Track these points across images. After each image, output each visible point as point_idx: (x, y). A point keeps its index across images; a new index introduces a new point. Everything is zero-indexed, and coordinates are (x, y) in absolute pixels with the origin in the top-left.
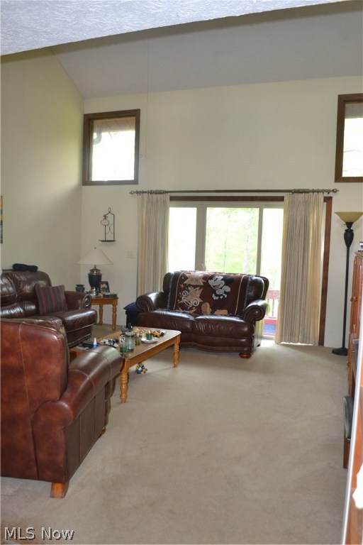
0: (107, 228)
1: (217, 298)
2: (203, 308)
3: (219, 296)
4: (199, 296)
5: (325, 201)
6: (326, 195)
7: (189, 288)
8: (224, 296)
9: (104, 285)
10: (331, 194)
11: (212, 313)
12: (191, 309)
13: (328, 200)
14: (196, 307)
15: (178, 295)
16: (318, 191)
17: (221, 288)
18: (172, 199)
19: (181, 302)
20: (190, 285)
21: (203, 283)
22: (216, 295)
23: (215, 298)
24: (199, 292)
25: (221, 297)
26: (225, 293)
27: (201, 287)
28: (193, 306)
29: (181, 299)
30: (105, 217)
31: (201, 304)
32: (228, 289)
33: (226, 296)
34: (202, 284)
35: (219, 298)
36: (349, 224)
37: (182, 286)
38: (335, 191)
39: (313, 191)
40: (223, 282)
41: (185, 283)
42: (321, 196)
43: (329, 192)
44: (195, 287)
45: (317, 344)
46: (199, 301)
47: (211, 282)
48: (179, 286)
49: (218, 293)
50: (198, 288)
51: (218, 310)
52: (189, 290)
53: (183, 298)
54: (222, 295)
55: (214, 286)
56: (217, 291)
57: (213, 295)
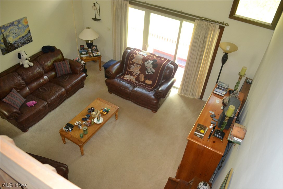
0: (96, 11)
1: (148, 74)
2: (140, 77)
3: (149, 73)
4: (139, 69)
5: (219, 28)
6: (221, 25)
7: (134, 64)
8: (151, 74)
9: (95, 47)
10: (224, 26)
11: (144, 81)
12: (134, 76)
13: (222, 28)
14: (137, 75)
15: (129, 66)
16: (218, 22)
17: (150, 69)
19: (130, 70)
20: (135, 63)
23: (147, 73)
24: (139, 68)
25: (150, 74)
26: (152, 72)
27: (140, 65)
28: (135, 74)
29: (130, 69)
30: (95, 5)
31: (140, 74)
33: (152, 74)
34: (141, 64)
36: (226, 53)
37: (131, 62)
38: (227, 25)
39: (215, 22)
41: (133, 61)
42: (218, 26)
44: (137, 64)
45: (199, 98)
46: (139, 72)
48: (130, 62)
49: (148, 71)
50: (139, 66)
51: (147, 80)
52: (134, 65)
53: (131, 68)
54: (150, 73)
55: (147, 67)
56: (148, 70)
57: (146, 71)
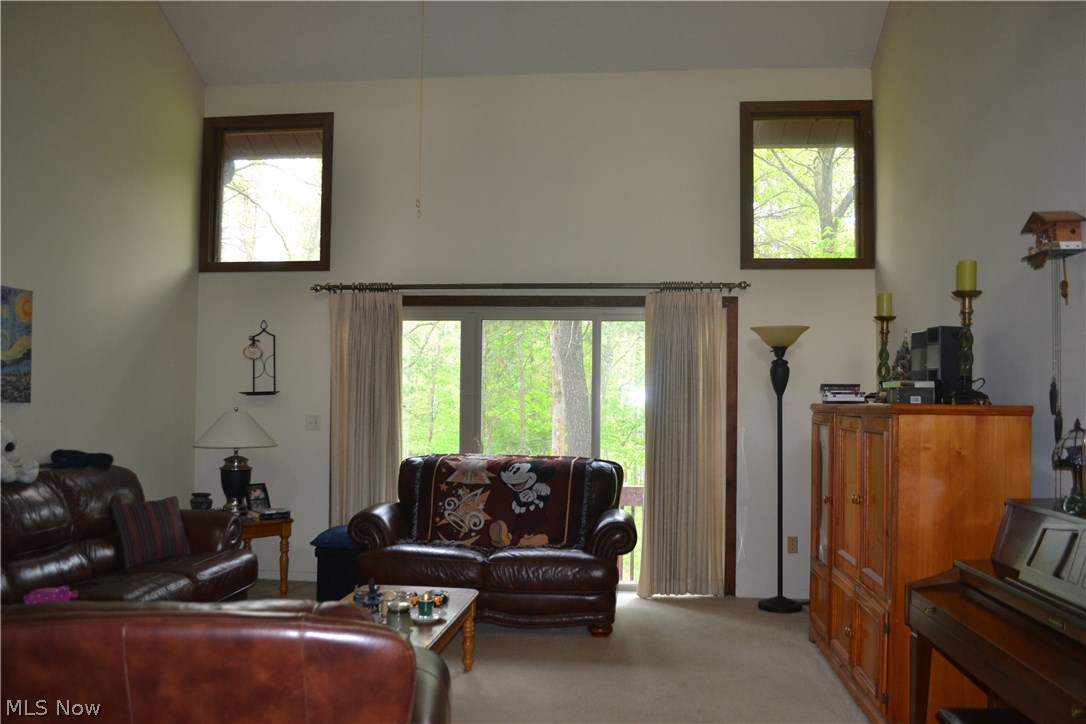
0: (259, 365)
1: (523, 510)
2: (493, 534)
3: (527, 505)
4: (481, 507)
5: (724, 306)
6: (725, 293)
7: (460, 492)
8: (537, 506)
9: (258, 493)
10: (735, 293)
11: (514, 544)
12: (467, 536)
13: (731, 304)
14: (477, 533)
15: (436, 506)
16: (711, 286)
17: (531, 488)
18: (408, 301)
19: (444, 522)
20: (460, 485)
21: (489, 478)
22: (520, 504)
23: (518, 510)
24: (481, 498)
25: (532, 508)
26: (540, 497)
27: (486, 487)
28: (471, 530)
29: (442, 517)
30: (254, 340)
31: (488, 524)
32: (545, 490)
33: (541, 505)
34: (488, 482)
35: (528, 509)
36: (780, 351)
37: (444, 487)
38: (743, 286)
39: (702, 286)
40: (534, 476)
41: (449, 480)
42: (717, 297)
43: (730, 287)
44: (472, 488)
45: (722, 592)
46: (483, 517)
47: (506, 476)
48: (437, 488)
49: (523, 500)
50: (480, 491)
51: (526, 536)
52: (460, 496)
53: (446, 513)
54: (532, 503)
55: (514, 485)
56: (521, 496)
57: (514, 504)
